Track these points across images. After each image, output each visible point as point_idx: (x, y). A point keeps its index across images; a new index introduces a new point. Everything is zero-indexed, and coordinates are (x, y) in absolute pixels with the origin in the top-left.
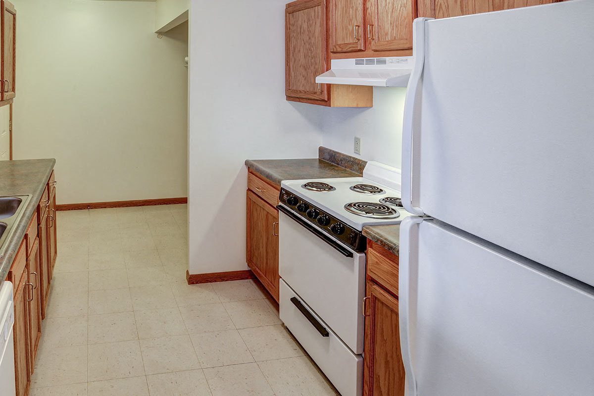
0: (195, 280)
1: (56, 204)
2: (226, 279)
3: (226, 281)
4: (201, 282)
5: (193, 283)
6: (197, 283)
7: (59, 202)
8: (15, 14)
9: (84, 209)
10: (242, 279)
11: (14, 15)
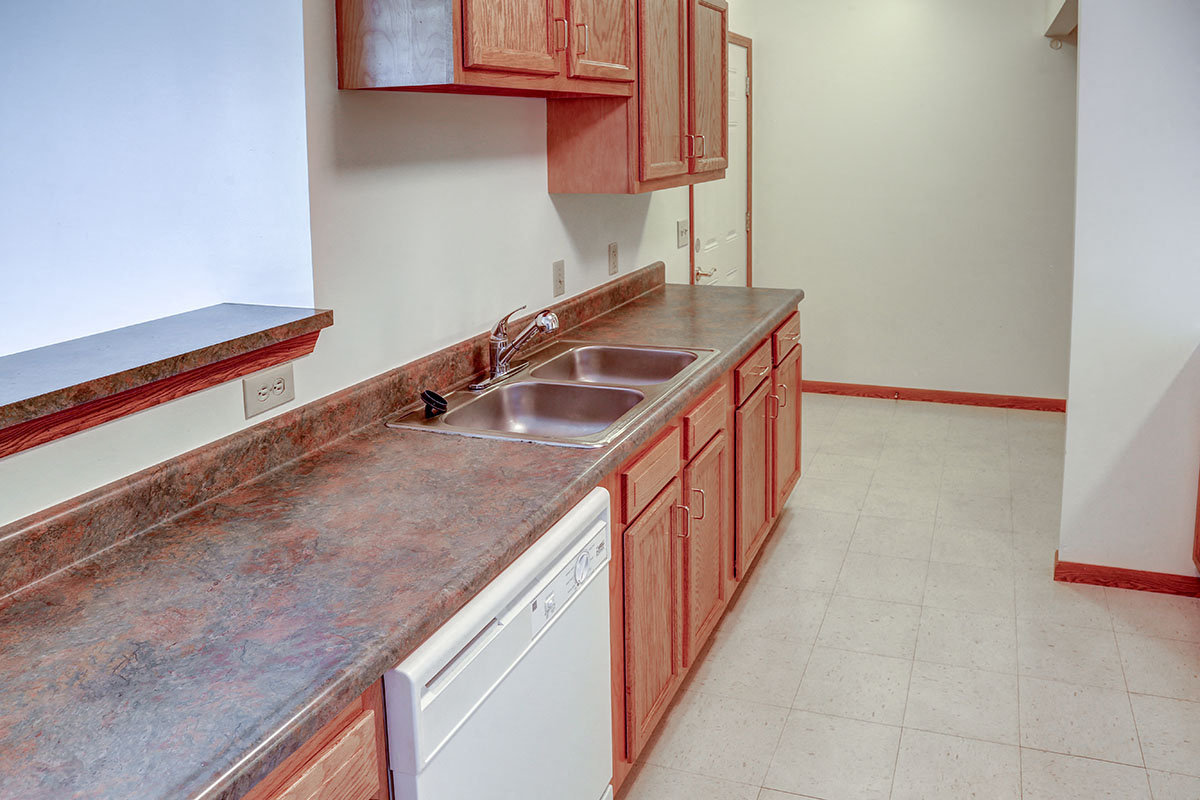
0: (1069, 573)
1: (803, 378)
2: (1141, 586)
3: (1140, 590)
4: (1082, 581)
5: (1064, 579)
6: (1073, 581)
7: (806, 376)
8: (725, 11)
9: (888, 397)
10: (1178, 593)
11: (723, 13)
